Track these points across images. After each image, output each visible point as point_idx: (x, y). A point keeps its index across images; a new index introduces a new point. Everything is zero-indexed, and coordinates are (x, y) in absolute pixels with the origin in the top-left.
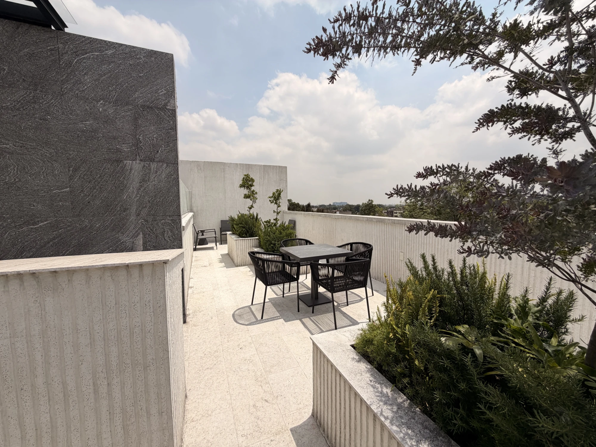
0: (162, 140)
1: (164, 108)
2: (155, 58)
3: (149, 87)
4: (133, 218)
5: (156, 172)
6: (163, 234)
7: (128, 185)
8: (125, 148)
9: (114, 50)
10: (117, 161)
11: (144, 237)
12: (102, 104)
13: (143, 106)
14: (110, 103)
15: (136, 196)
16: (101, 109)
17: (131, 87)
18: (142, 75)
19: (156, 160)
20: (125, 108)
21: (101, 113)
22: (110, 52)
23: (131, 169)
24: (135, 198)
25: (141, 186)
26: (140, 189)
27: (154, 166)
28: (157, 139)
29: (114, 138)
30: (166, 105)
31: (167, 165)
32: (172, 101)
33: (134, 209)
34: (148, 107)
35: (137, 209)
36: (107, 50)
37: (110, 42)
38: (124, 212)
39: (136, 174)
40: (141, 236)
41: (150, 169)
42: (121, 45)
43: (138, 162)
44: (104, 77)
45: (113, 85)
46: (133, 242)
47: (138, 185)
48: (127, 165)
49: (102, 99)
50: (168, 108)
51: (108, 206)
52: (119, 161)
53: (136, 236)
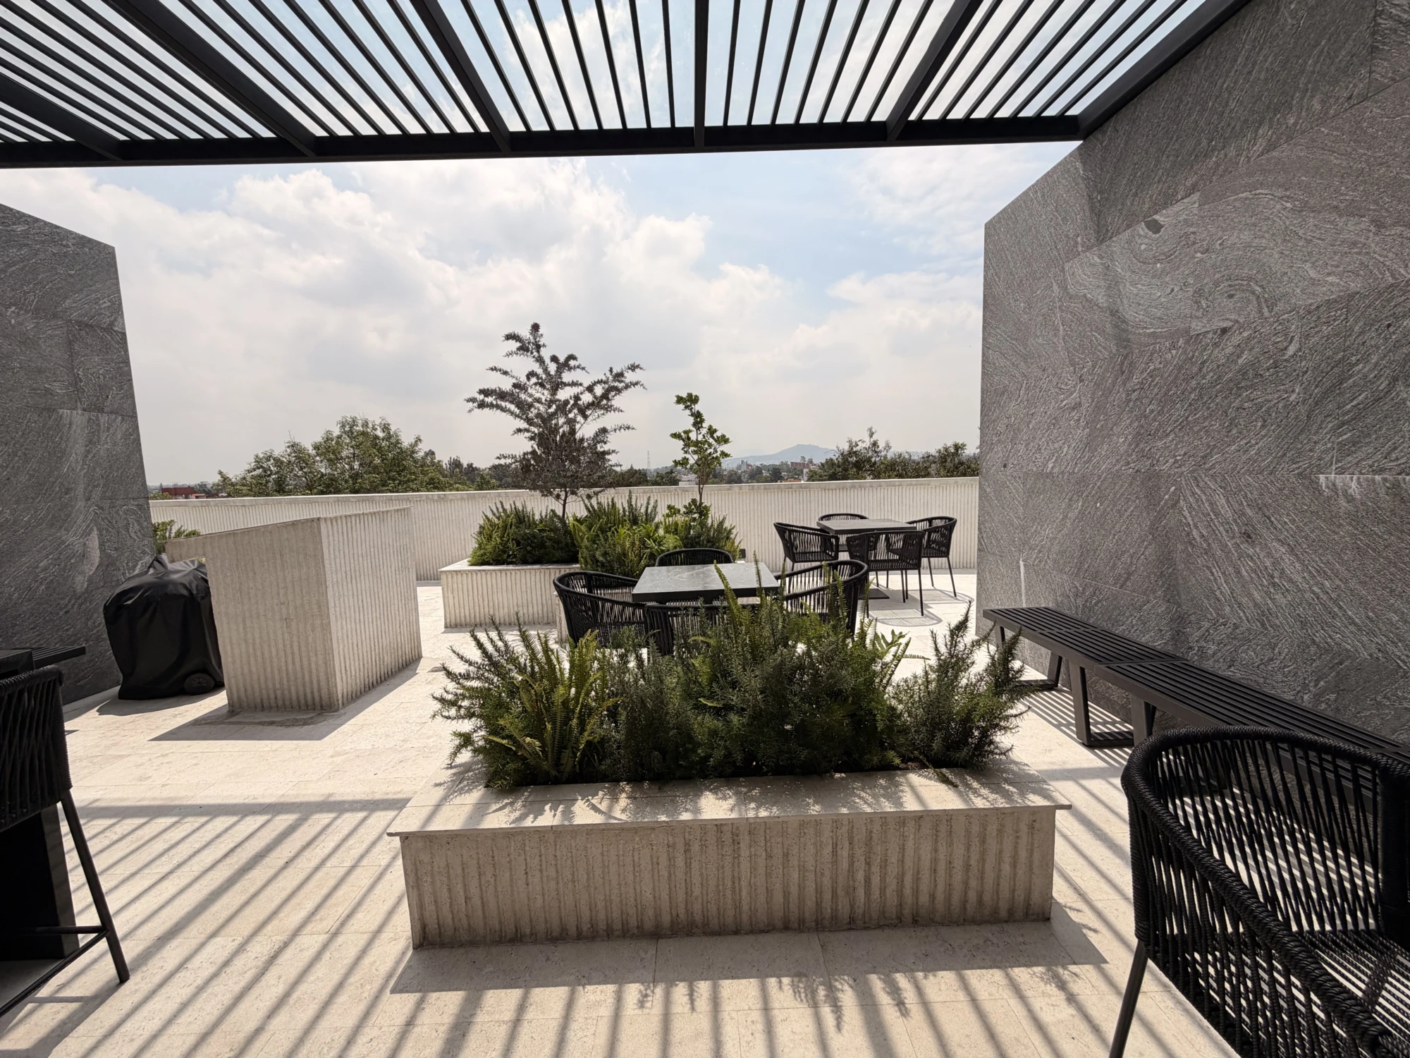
0: (111, 378)
1: (109, 329)
2: (90, 249)
3: (85, 293)
4: (81, 504)
5: (108, 428)
6: (127, 527)
7: (68, 449)
8: (58, 388)
9: (27, 227)
10: (49, 410)
11: (100, 535)
12: (13, 312)
13: (79, 323)
14: (27, 312)
15: (82, 469)
16: (13, 321)
17: (58, 289)
18: (73, 272)
19: (106, 409)
20: (53, 323)
21: (13, 327)
22: (20, 228)
23: (70, 424)
24: (81, 470)
25: (88, 452)
26: (86, 456)
27: (104, 419)
28: (105, 377)
29: (40, 371)
30: (112, 324)
31: (123, 419)
32: (119, 319)
33: (80, 489)
34: (87, 325)
35: (85, 489)
36: (14, 224)
37: (18, 212)
38: (66, 494)
39: (79, 431)
40: (95, 533)
41: (98, 425)
42: (37, 220)
43: (80, 412)
44: (14, 268)
45: (29, 283)
46: (85, 544)
47: (83, 449)
48: (65, 416)
49: (14, 305)
50: (116, 329)
51: (41, 485)
52: (50, 410)
53: (87, 533)
